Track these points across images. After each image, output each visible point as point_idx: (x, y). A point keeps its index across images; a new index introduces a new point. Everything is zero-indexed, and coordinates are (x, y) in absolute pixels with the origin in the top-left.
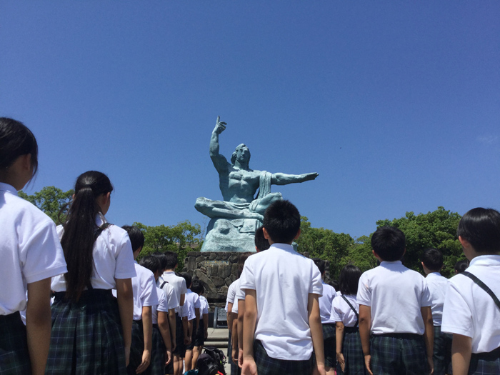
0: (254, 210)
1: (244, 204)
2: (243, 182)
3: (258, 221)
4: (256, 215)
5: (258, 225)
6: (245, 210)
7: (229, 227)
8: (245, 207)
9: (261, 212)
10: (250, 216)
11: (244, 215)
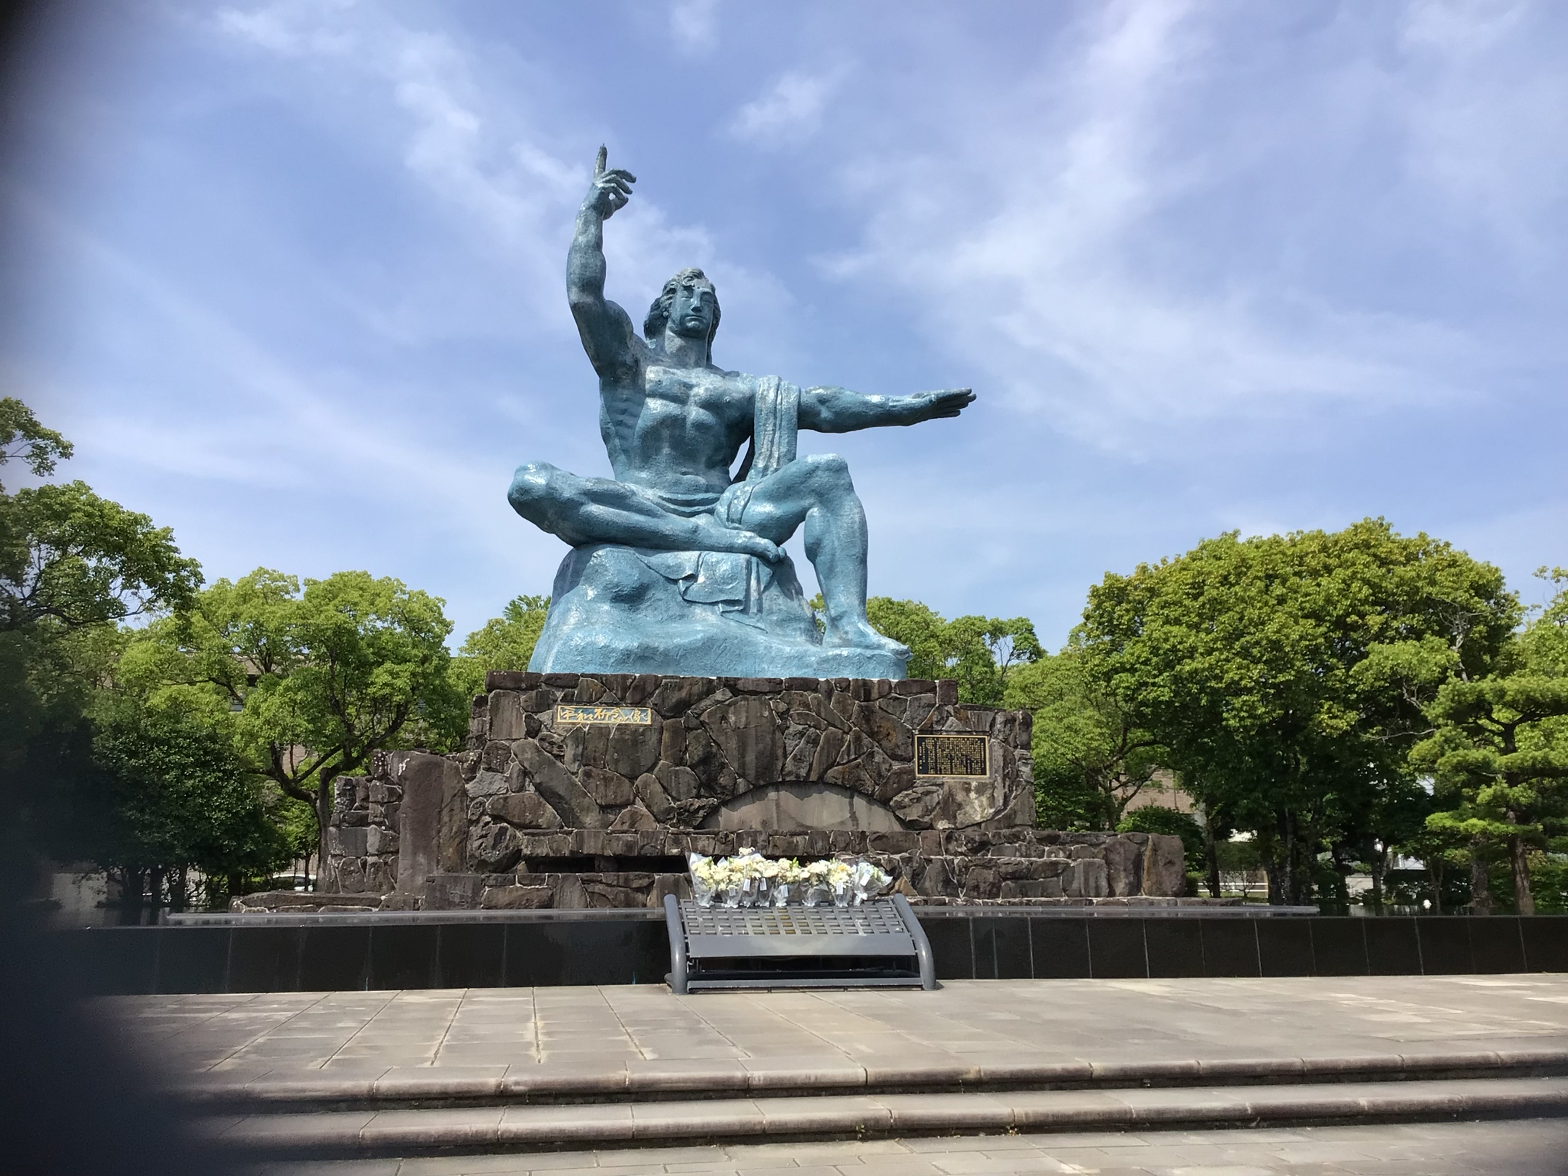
0: (737, 522)
1: (696, 497)
3: (754, 559)
4: (744, 537)
5: (754, 575)
6: (702, 520)
7: (646, 581)
8: (702, 508)
9: (762, 529)
10: (725, 542)
11: (701, 536)
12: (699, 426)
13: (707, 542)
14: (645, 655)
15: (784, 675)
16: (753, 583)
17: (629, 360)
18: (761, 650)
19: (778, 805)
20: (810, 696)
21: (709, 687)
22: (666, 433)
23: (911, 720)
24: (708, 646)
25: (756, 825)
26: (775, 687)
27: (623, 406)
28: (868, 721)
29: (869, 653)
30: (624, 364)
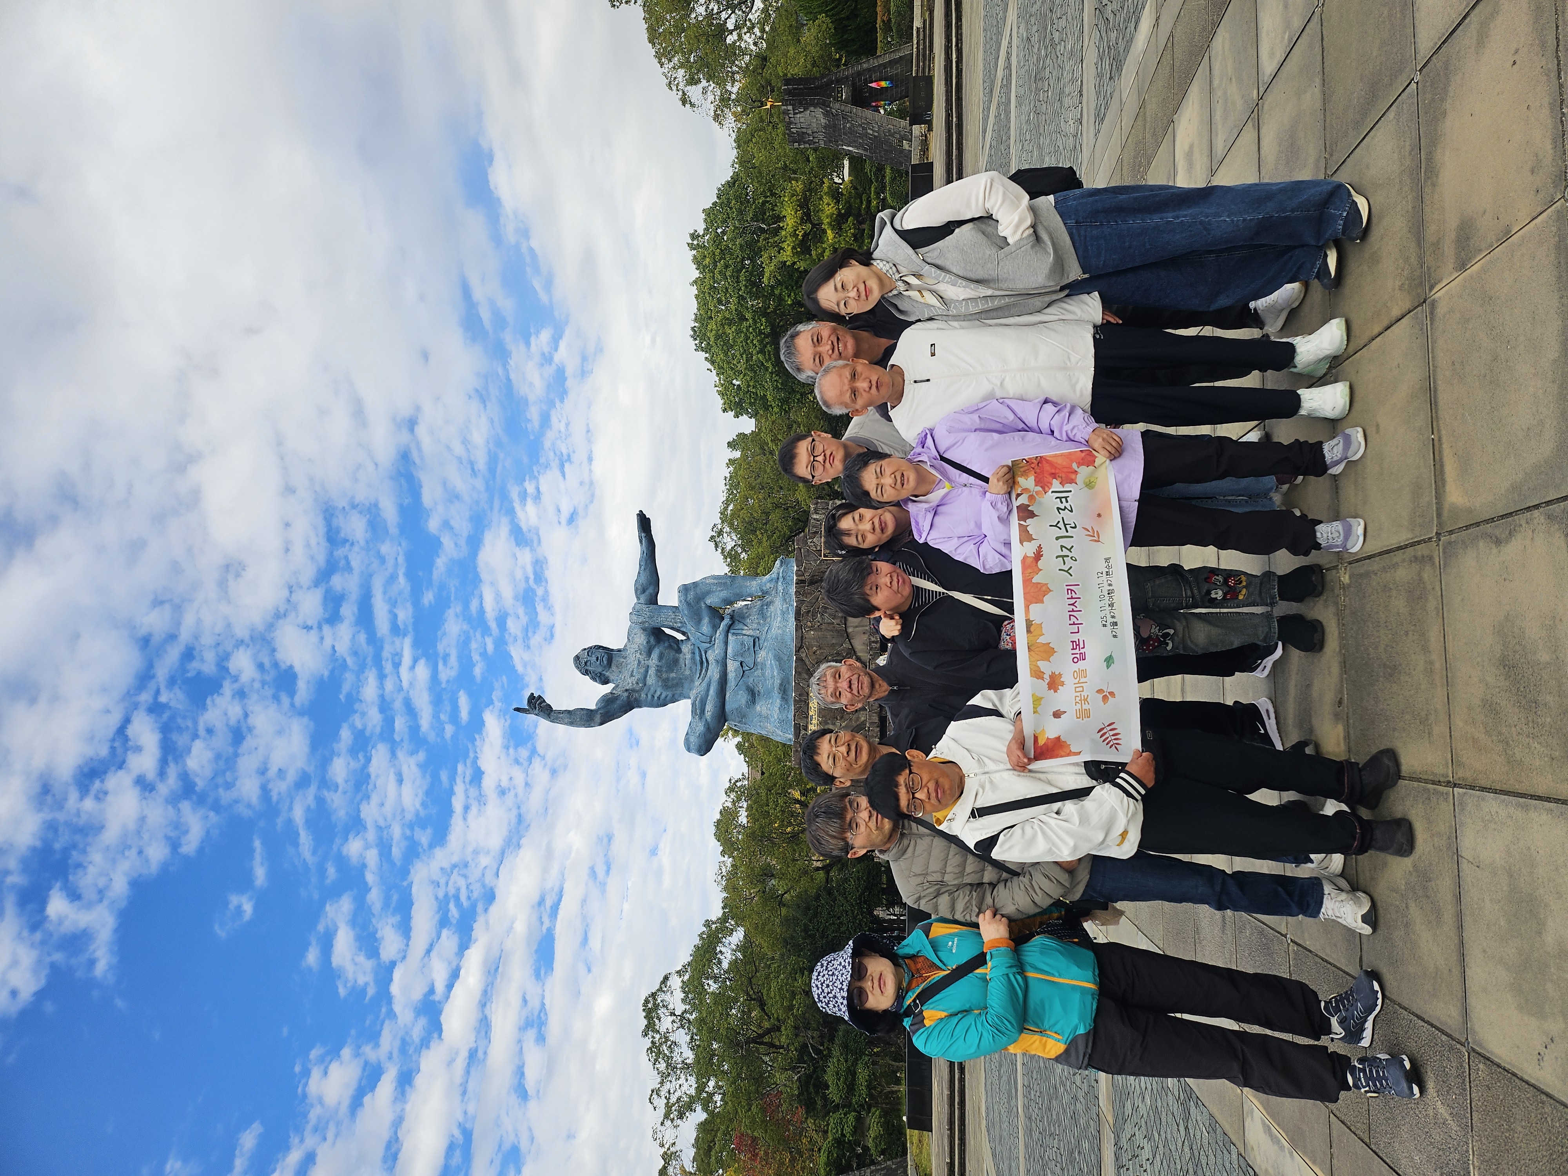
0: (711, 641)
1: (698, 658)
2: (654, 661)
3: (732, 631)
4: (719, 634)
5: (739, 631)
6: (711, 658)
7: (744, 688)
8: (704, 657)
9: (715, 628)
10: (722, 645)
11: (720, 658)
12: (661, 658)
13: (723, 654)
14: (784, 690)
15: (792, 623)
16: (744, 632)
17: (626, 694)
18: (780, 631)
19: (856, 627)
20: (803, 610)
21: (799, 660)
22: (664, 676)
23: (815, 561)
24: (778, 658)
25: (865, 637)
26: (798, 628)
27: (650, 697)
28: (816, 582)
29: (781, 580)
30: (628, 697)
